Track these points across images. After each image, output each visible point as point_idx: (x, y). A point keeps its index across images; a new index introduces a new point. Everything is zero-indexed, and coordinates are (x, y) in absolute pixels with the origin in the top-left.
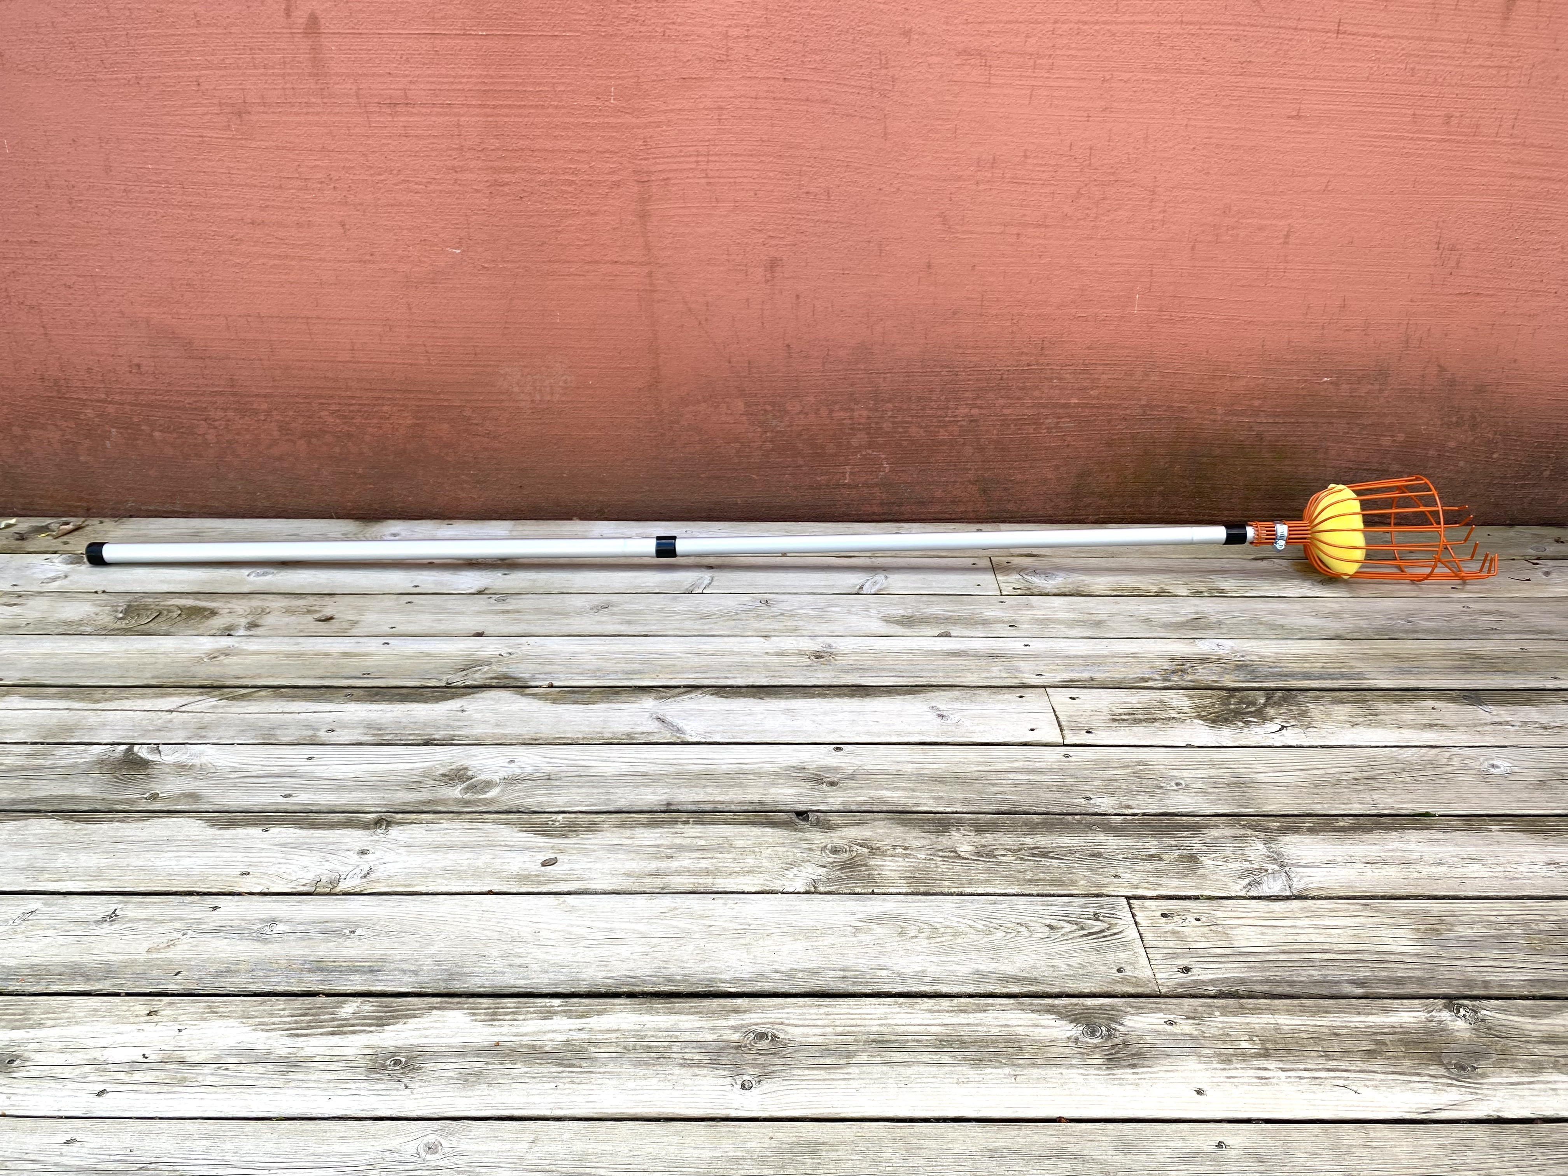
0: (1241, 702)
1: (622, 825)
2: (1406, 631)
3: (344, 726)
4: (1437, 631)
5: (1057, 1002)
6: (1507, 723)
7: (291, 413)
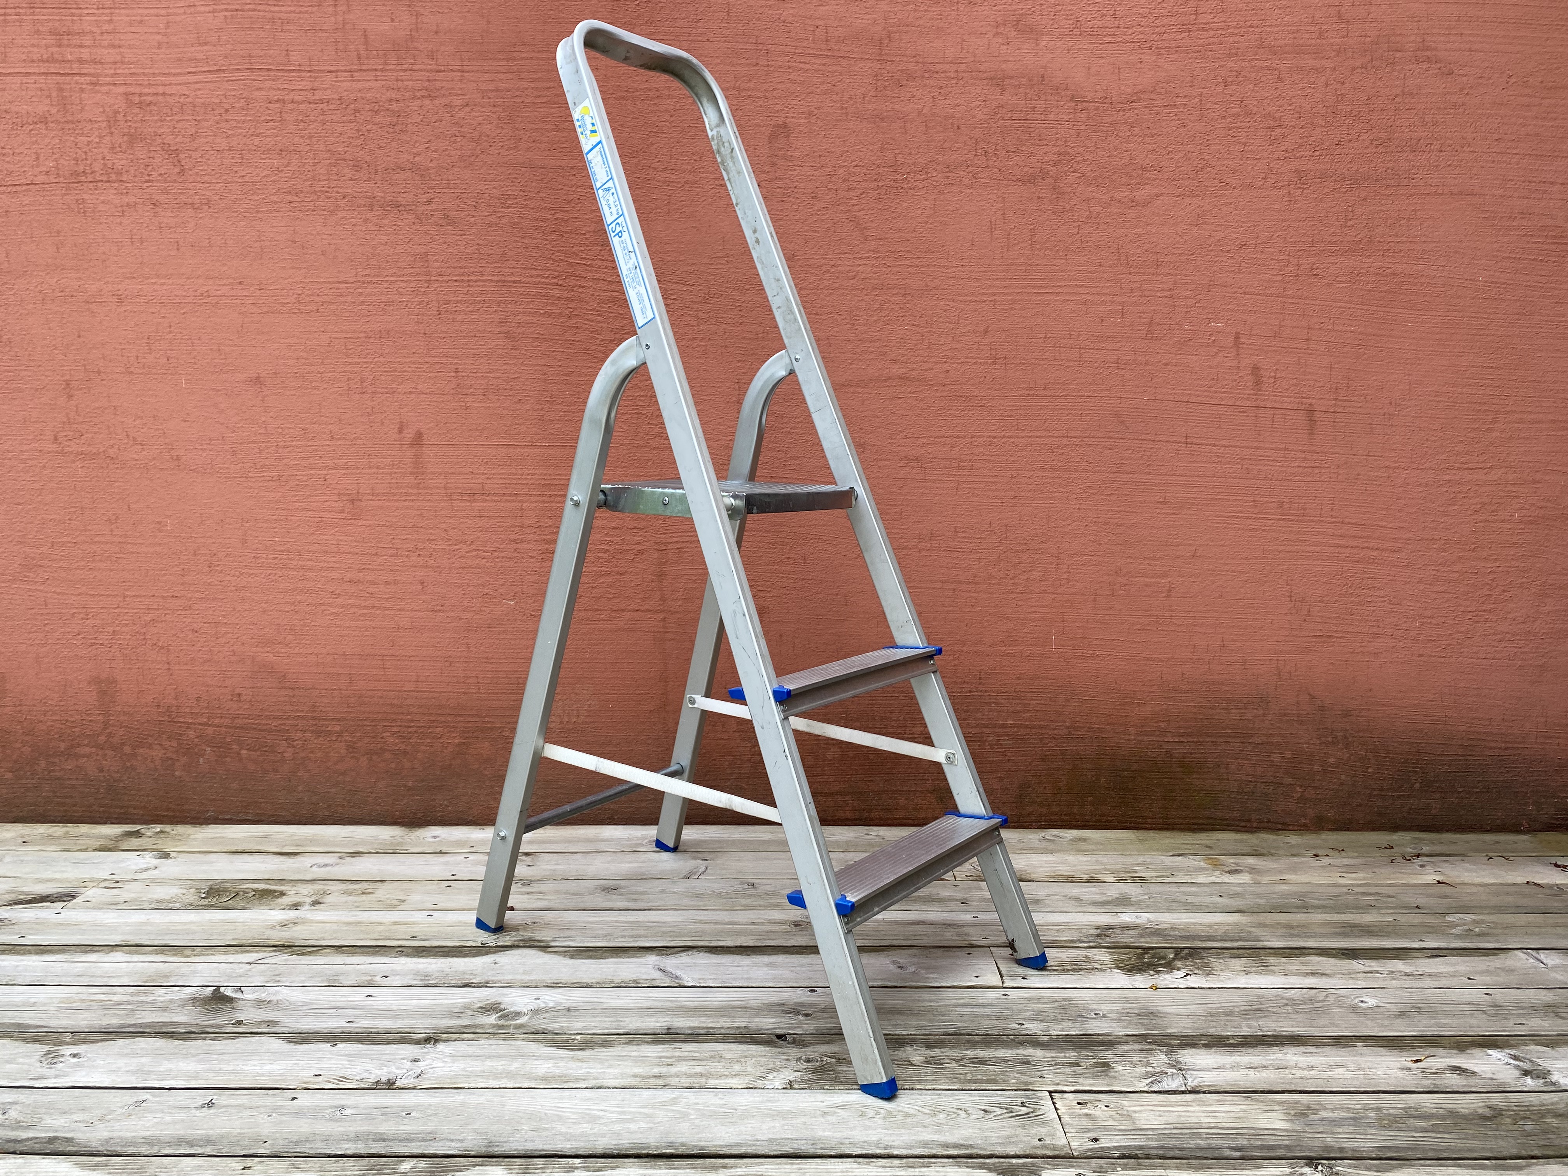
0: (1154, 956)
1: (629, 1043)
2: (1298, 907)
3: (396, 973)
4: (1324, 907)
5: (987, 1161)
6: (1377, 972)
7: (358, 735)
